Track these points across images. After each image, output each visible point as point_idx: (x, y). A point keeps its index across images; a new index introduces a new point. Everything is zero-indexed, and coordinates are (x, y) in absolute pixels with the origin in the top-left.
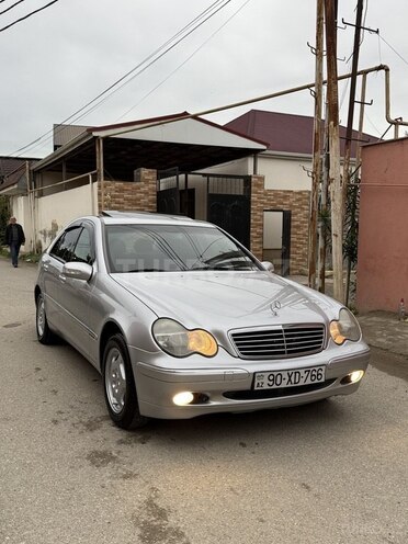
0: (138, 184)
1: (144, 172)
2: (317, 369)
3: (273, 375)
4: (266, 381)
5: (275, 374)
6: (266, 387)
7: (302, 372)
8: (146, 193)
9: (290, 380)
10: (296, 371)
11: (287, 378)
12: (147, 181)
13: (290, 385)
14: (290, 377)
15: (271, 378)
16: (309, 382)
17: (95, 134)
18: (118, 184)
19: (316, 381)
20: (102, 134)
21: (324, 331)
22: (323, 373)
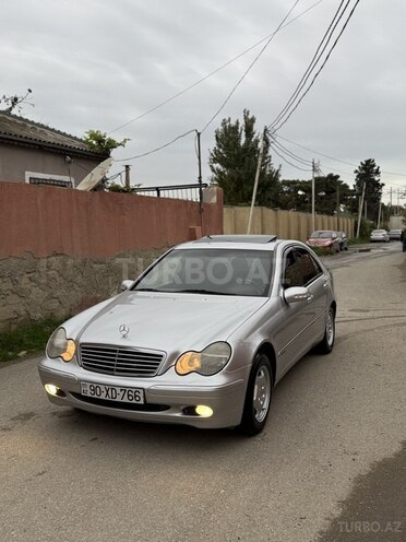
2: (134, 390)
4: (89, 390)
5: (95, 385)
6: (89, 394)
7: (118, 390)
10: (113, 387)
11: (105, 392)
13: (108, 398)
14: (107, 392)
15: (92, 388)
16: (126, 400)
21: (163, 359)
22: (141, 395)
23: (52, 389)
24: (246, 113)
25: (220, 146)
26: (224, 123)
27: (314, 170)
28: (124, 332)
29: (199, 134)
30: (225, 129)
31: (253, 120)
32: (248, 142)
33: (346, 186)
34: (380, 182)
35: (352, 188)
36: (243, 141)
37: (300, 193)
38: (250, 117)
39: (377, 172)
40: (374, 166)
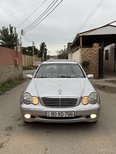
0: (93, 48)
1: (95, 44)
2: (70, 112)
3: (53, 113)
4: (51, 114)
5: (54, 112)
6: (50, 116)
7: (64, 113)
8: (95, 51)
9: (59, 115)
10: (62, 112)
11: (58, 114)
12: (96, 47)
13: (59, 116)
14: (59, 114)
15: (52, 113)
16: (67, 116)
17: (79, 35)
18: (86, 49)
19: (70, 116)
20: (81, 35)
21: (78, 100)
22: (73, 114)
23: (28, 116)
24: (10, 26)
25: (2, 35)
26: (3, 28)
27: (33, 44)
28: (60, 92)
29: (15, 28)
30: (3, 29)
31: (12, 28)
32: (11, 34)
33: (37, 50)
34: (47, 49)
35: (39, 50)
36: (10, 33)
37: (27, 50)
38: (11, 26)
39: (46, 46)
40: (45, 44)
